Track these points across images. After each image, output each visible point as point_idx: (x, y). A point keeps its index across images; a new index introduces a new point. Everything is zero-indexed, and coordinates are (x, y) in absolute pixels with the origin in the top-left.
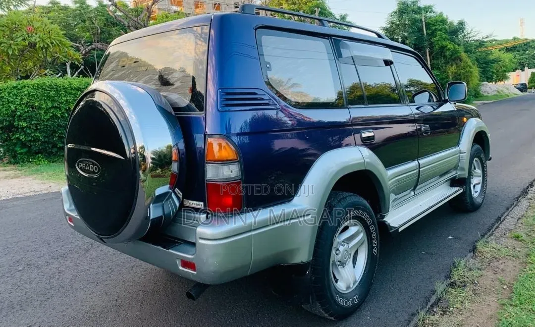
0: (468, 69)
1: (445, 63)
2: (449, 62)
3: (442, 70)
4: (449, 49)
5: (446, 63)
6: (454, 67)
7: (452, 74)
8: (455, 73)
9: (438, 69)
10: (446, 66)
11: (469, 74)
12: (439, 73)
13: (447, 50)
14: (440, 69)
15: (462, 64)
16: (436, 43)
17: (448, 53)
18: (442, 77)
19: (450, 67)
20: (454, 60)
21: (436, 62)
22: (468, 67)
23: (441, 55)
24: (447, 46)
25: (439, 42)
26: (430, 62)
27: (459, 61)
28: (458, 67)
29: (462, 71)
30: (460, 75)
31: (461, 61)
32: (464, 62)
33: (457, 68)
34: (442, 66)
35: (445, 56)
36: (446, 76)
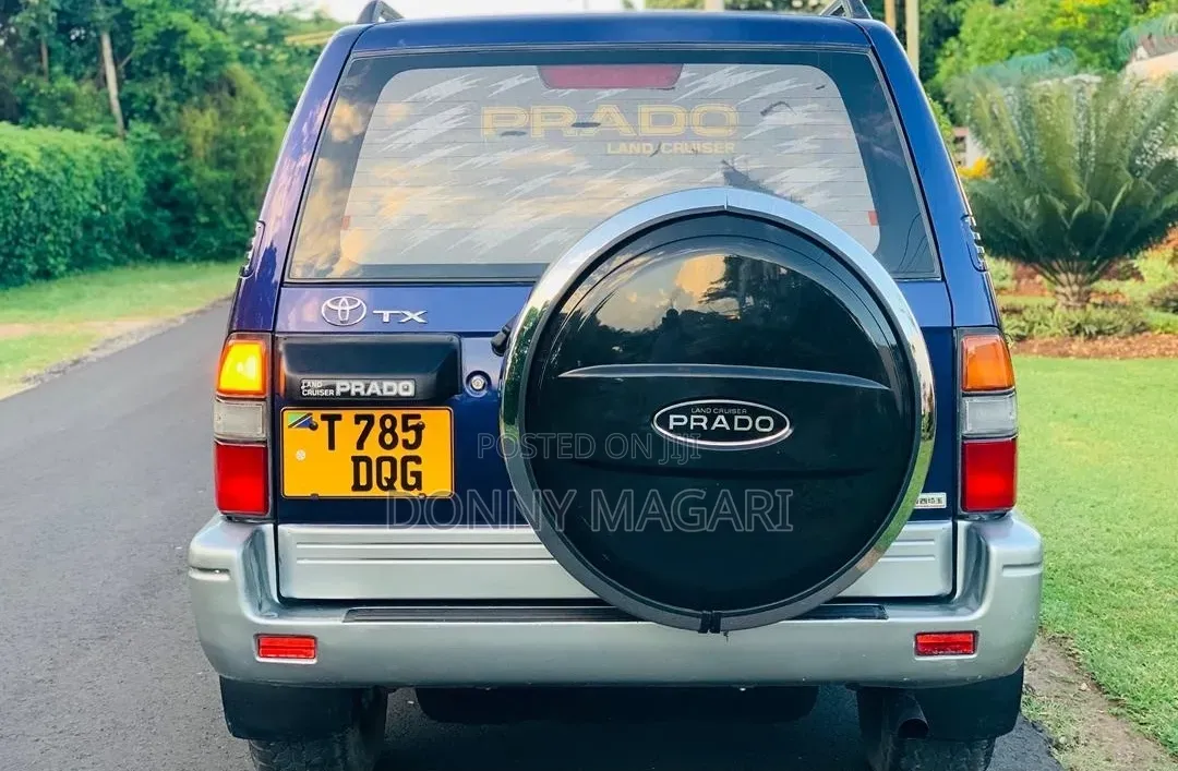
0: (260, 126)
1: (175, 97)
2: (190, 94)
3: (168, 124)
4: (195, 46)
5: (182, 96)
6: (212, 115)
7: (205, 140)
8: (215, 138)
9: (151, 116)
10: (180, 110)
11: (266, 146)
12: (156, 136)
13: (184, 46)
14: (157, 120)
15: (239, 107)
16: (144, 16)
17: (190, 60)
18: (167, 151)
19: (197, 112)
20: (207, 87)
21: (142, 89)
22: (262, 120)
23: (161, 63)
24: (185, 32)
25: (155, 12)
26: (119, 88)
27: (226, 94)
28: (223, 115)
29: (242, 132)
30: (232, 148)
31: (233, 93)
32: (247, 99)
33: (220, 119)
34: (166, 109)
35: (177, 71)
36: (183, 147)
